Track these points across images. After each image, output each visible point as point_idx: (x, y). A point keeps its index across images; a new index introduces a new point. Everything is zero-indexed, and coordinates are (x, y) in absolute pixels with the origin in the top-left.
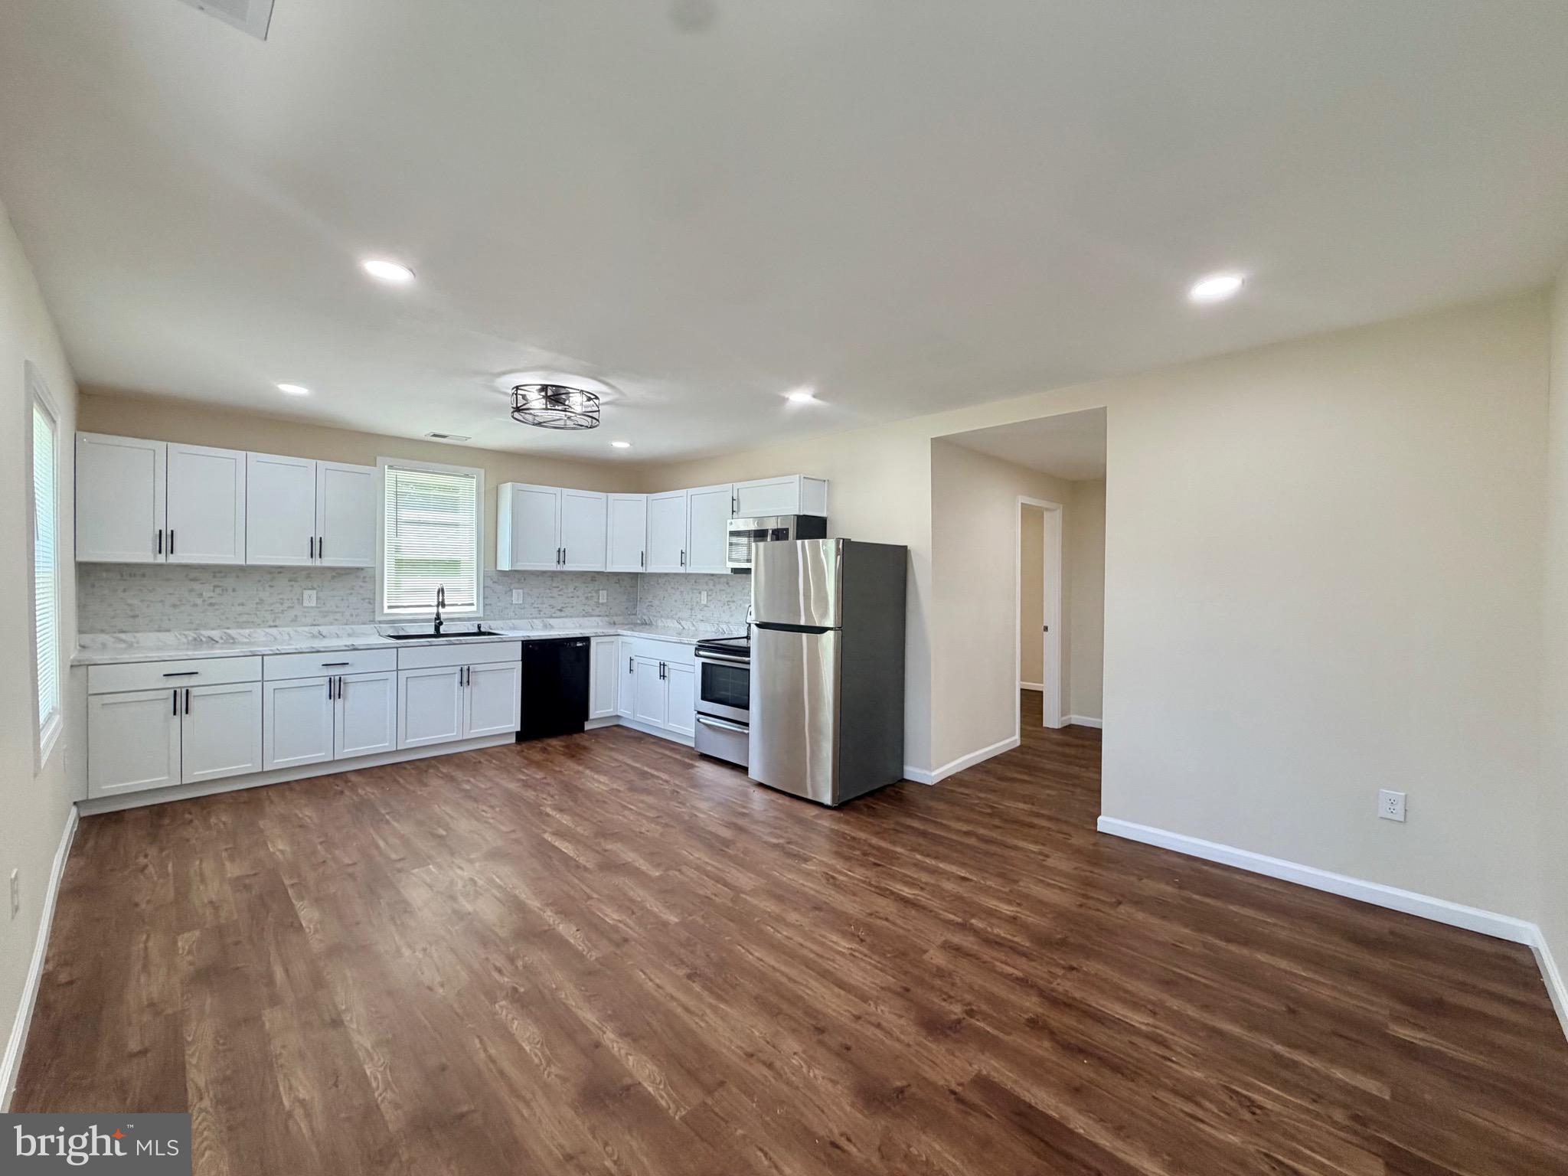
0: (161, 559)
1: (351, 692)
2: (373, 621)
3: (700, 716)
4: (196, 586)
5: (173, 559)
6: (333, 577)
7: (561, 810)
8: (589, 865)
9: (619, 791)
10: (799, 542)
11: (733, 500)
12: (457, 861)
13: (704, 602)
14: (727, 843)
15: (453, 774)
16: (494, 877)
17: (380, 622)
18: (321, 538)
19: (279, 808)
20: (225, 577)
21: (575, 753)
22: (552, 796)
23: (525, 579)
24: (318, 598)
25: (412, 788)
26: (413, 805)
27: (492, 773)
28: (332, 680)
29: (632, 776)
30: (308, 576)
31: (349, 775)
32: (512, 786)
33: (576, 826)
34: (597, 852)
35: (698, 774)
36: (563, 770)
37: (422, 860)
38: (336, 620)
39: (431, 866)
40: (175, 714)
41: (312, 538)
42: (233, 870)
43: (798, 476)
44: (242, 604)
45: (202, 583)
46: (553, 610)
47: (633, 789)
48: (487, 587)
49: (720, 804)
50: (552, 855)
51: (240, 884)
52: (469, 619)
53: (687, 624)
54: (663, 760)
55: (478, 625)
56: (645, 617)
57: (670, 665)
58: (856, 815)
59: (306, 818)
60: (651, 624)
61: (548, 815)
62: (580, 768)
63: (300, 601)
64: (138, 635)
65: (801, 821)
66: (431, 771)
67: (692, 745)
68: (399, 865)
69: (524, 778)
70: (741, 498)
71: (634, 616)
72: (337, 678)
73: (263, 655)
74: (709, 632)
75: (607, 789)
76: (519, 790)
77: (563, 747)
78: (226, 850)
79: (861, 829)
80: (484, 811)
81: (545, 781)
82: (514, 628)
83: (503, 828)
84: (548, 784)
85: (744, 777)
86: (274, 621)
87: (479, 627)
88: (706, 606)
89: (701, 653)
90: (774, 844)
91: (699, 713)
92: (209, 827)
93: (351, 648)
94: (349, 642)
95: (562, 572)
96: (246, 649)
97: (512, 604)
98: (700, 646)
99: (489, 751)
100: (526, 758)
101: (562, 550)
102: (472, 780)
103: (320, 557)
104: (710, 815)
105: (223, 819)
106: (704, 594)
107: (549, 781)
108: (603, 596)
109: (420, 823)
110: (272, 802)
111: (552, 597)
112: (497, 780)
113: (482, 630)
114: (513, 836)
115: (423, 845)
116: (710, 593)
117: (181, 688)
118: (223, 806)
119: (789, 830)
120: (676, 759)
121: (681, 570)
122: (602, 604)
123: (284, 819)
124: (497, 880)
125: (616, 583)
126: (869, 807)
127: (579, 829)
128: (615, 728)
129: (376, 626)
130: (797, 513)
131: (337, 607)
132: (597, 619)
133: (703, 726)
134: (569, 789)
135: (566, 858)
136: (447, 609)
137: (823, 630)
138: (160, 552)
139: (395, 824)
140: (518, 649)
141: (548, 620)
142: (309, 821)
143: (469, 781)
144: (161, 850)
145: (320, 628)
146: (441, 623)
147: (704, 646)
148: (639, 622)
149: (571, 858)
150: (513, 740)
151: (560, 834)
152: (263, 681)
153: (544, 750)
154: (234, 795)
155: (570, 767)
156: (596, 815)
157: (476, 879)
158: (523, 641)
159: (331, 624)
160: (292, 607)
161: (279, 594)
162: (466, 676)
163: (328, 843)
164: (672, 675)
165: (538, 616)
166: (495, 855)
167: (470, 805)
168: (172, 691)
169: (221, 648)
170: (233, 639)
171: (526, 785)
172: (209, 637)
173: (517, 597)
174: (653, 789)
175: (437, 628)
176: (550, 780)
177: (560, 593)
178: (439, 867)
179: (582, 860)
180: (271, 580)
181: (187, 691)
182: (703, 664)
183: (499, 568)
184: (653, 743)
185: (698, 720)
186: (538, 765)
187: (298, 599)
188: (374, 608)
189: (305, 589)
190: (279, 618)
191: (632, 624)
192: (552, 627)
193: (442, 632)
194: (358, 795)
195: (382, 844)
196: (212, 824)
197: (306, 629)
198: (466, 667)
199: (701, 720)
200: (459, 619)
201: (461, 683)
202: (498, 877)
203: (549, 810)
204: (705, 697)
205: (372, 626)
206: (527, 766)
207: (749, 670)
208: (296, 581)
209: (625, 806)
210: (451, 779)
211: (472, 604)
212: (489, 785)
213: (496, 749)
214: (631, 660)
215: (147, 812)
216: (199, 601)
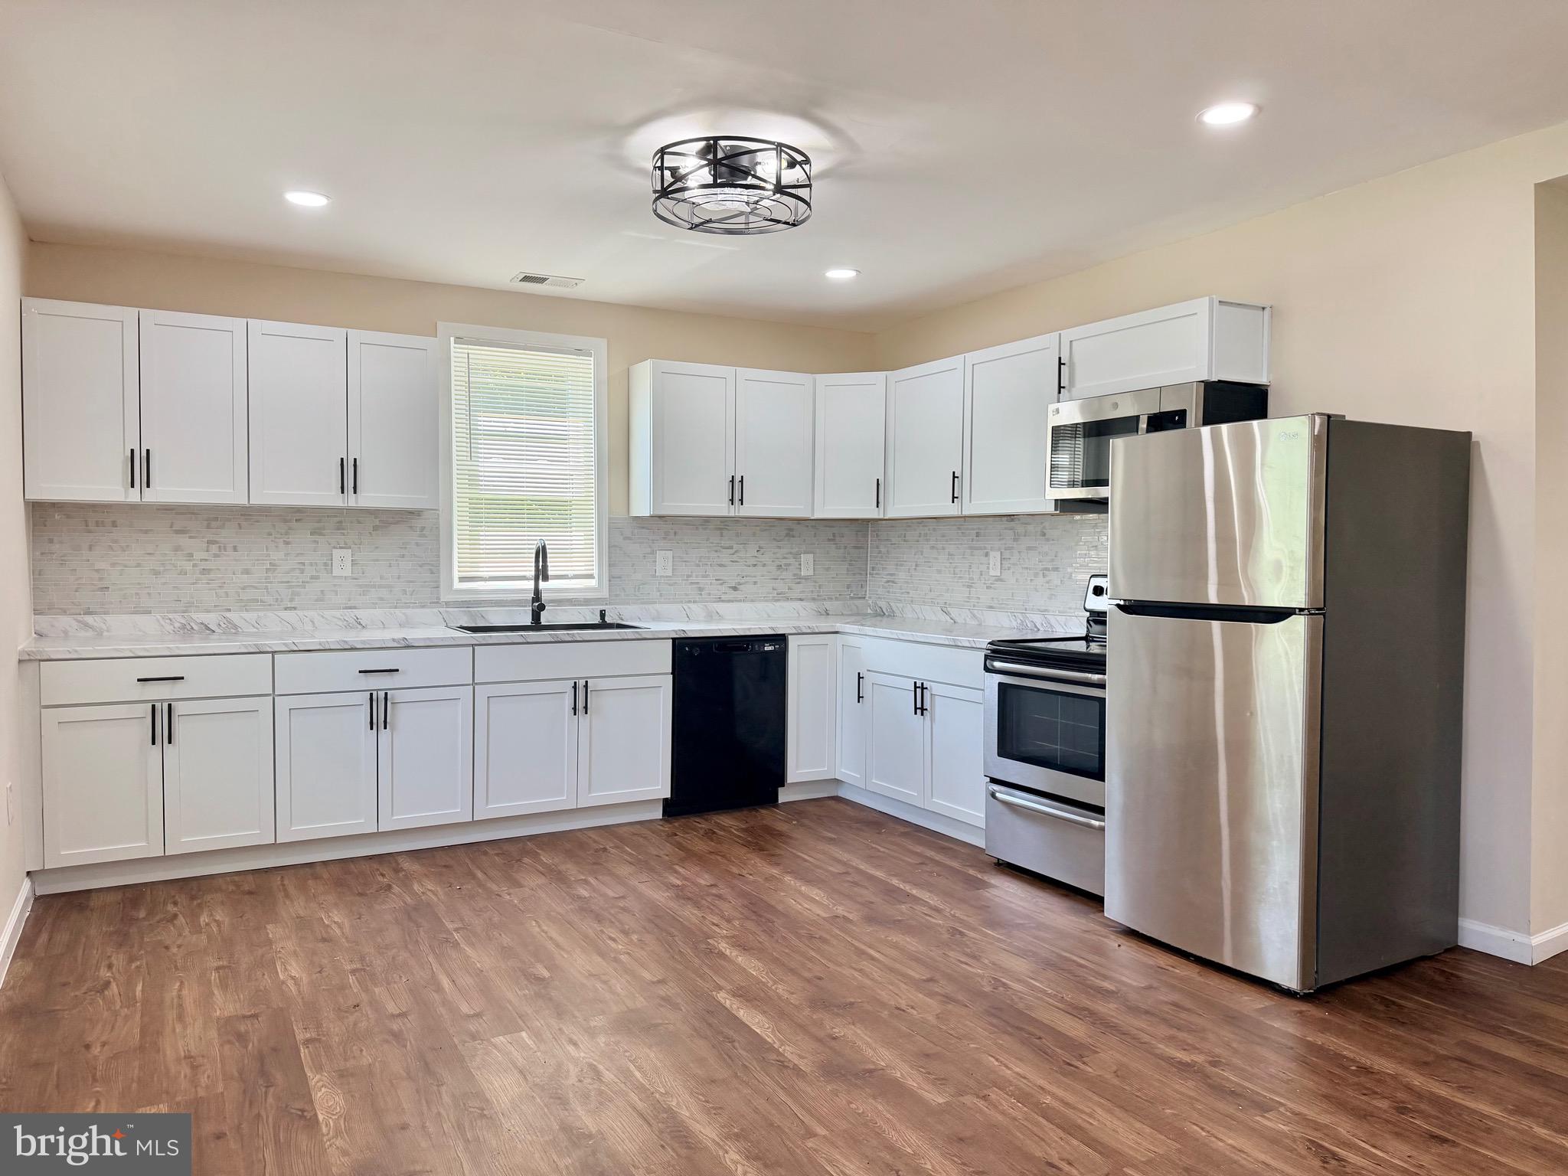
0: (133, 496)
1: (402, 717)
2: (437, 602)
3: (996, 787)
4: (184, 541)
5: (151, 496)
6: (375, 528)
7: (744, 948)
8: (803, 1065)
9: (850, 921)
10: (1206, 431)
11: (1060, 364)
12: (569, 1029)
13: (995, 572)
14: (1079, 1049)
15: (562, 868)
16: (632, 1067)
17: (448, 604)
18: (355, 459)
19: (296, 907)
20: (222, 527)
21: (764, 842)
22: (729, 921)
23: (675, 533)
24: (354, 563)
25: (494, 887)
26: (496, 919)
27: (624, 870)
28: (375, 697)
29: (868, 894)
30: (340, 526)
31: (400, 859)
32: (660, 896)
33: (775, 983)
34: (819, 1040)
35: (996, 899)
36: (744, 872)
37: (510, 1023)
38: (381, 599)
39: (524, 1034)
40: (154, 743)
41: (342, 459)
42: (225, 1005)
43: (1208, 298)
44: (247, 572)
45: (190, 537)
46: (723, 588)
47: (871, 919)
48: (615, 546)
49: (1048, 964)
50: (735, 1036)
51: (232, 1032)
52: (587, 602)
53: (961, 615)
54: (925, 868)
55: (601, 611)
56: (883, 604)
57: (934, 688)
58: (1359, 1017)
59: (334, 926)
60: (892, 615)
61: (722, 955)
62: (775, 871)
63: (328, 566)
64: (107, 618)
65: (1232, 1018)
66: (526, 860)
67: (981, 844)
68: (472, 1026)
69: (679, 882)
70: (1076, 359)
71: (861, 601)
72: (382, 694)
73: (273, 653)
74: (1008, 628)
75: (824, 915)
76: (672, 904)
77: (745, 830)
78: (218, 969)
79: (1379, 1051)
80: (611, 938)
81: (714, 891)
82: (657, 618)
83: (647, 976)
84: (720, 897)
85: (1097, 916)
86: (291, 600)
87: (603, 614)
88: (999, 579)
89: (998, 664)
90: (1180, 1063)
91: (994, 781)
92: (197, 929)
93: (403, 644)
94: (399, 634)
95: (737, 520)
96: (250, 643)
97: (654, 576)
98: (993, 651)
99: (621, 831)
100: (680, 846)
101: (738, 479)
102: (591, 880)
103: (355, 492)
104: (1033, 988)
105: (218, 918)
106: (995, 557)
107: (721, 892)
108: (807, 564)
109: (506, 952)
110: (287, 896)
111: (721, 565)
112: (634, 882)
113: (608, 620)
114: (662, 991)
115: (513, 994)
116: (1007, 554)
117: (162, 701)
118: (219, 896)
119: (1211, 1036)
120: (951, 868)
121: (952, 510)
122: (806, 578)
123: (302, 924)
124: (638, 1074)
125: (829, 540)
126: (1387, 1003)
127: (781, 989)
128: (832, 803)
129: (441, 610)
130: (1205, 378)
131: (382, 578)
132: (797, 605)
133: (1000, 807)
134: (758, 910)
135: (758, 1045)
136: (551, 584)
137: (1277, 615)
138: (133, 486)
139: (469, 950)
140: (666, 650)
141: (715, 605)
142: (338, 931)
143: (586, 882)
144: (132, 959)
145: (359, 613)
146: (542, 607)
147: (1002, 651)
148: (869, 611)
149: (771, 1048)
150: (658, 813)
151: (747, 995)
152: (274, 695)
153: (710, 834)
154: (236, 878)
155: (757, 869)
156: (810, 965)
157: (601, 1067)
158: (674, 640)
159: (374, 606)
160: (316, 578)
161: (298, 555)
162: (582, 698)
163: (365, 973)
164: (939, 707)
165: (697, 598)
166: (631, 1025)
167: (589, 927)
168: (150, 706)
169: (220, 640)
170: (235, 627)
171: (682, 895)
172: (202, 623)
173: (664, 562)
174: (914, 923)
175: (536, 616)
176: (724, 890)
177: (735, 558)
178: (537, 1035)
179: (788, 1051)
180: (287, 533)
181: (170, 706)
182: (1002, 687)
183: (635, 513)
184: (904, 834)
185: (993, 795)
186: (701, 860)
187: (325, 564)
188: (438, 581)
189: (334, 548)
190: (298, 594)
191: (858, 614)
192: (721, 618)
193: (543, 622)
194: (414, 894)
195: (446, 983)
196: (202, 924)
197: (338, 613)
198: (582, 683)
199: (998, 795)
200: (571, 602)
201: (575, 709)
202: (639, 1068)
203: (724, 946)
204: (1006, 749)
205: (435, 610)
206: (682, 861)
207: (1102, 701)
208: (321, 534)
209: (864, 953)
210: (558, 877)
211: (591, 576)
212: (621, 890)
213: (632, 829)
214: (859, 678)
215: (119, 896)
216: (188, 566)
